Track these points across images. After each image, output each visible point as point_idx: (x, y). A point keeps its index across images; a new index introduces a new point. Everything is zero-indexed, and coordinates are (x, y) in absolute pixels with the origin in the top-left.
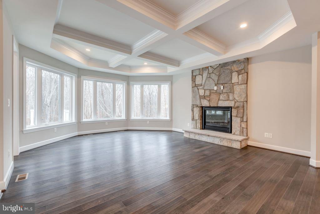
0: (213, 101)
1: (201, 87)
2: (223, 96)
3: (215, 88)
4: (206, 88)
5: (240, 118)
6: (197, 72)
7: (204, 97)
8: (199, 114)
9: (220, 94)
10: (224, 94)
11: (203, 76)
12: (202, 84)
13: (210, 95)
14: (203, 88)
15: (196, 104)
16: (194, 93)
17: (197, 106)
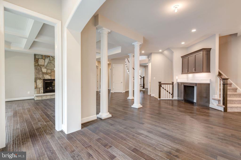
0: (53, 76)
1: (43, 67)
4: (48, 68)
6: (40, 57)
7: (47, 74)
8: (42, 84)
11: (46, 60)
12: (44, 65)
13: (51, 73)
14: (46, 68)
15: (39, 77)
16: (37, 70)
17: (40, 79)
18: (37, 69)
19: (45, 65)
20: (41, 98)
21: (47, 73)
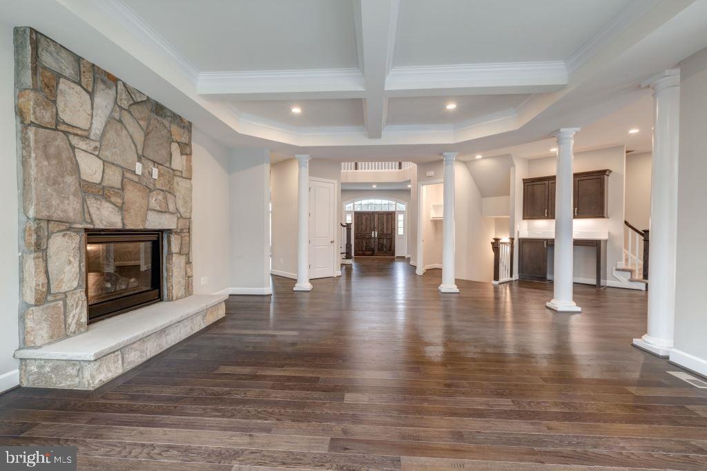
0: (132, 211)
1: (84, 145)
2: (156, 200)
3: (139, 168)
4: (107, 154)
5: (184, 256)
6: (67, 67)
7: (101, 192)
8: (80, 266)
9: (151, 191)
10: (158, 194)
11: (97, 100)
12: (89, 130)
13: (123, 189)
14: (97, 152)
15: (62, 215)
16: (47, 157)
17: (67, 227)
18: (52, 150)
19: (93, 132)
20: (120, 362)
21: (104, 187)
